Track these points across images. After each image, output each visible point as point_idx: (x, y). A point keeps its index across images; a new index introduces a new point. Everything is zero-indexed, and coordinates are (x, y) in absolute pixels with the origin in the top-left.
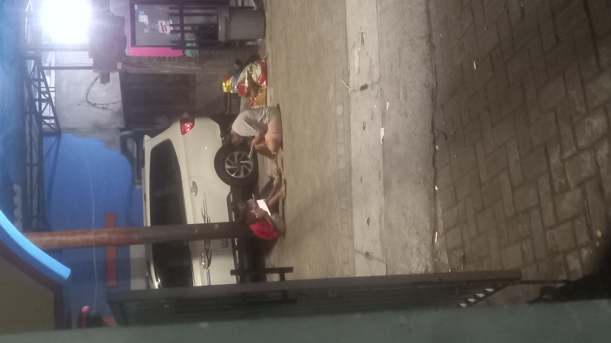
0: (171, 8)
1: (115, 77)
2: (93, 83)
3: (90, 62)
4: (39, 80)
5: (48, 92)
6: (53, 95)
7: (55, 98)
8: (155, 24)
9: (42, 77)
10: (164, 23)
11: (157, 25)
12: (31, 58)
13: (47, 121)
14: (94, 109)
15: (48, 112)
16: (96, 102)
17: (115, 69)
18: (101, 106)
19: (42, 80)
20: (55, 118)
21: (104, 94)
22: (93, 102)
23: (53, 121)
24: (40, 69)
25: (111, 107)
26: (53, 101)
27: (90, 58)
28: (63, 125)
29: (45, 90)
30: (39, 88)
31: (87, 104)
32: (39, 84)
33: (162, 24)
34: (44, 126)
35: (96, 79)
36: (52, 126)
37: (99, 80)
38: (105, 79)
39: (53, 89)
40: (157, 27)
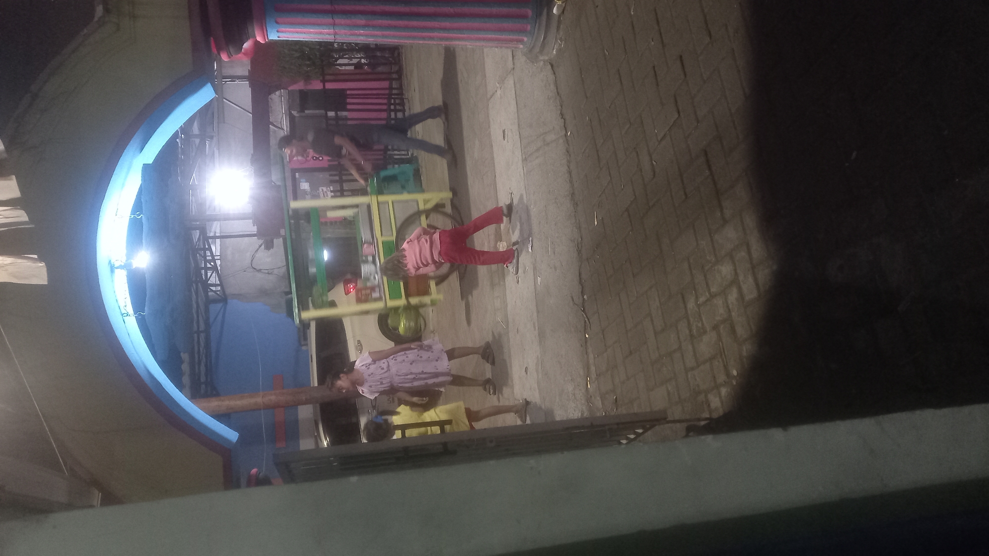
0: (331, 175)
1: (278, 242)
2: (258, 249)
3: (254, 230)
4: (205, 250)
5: (214, 260)
6: (218, 262)
7: (220, 265)
8: (316, 191)
9: (207, 247)
10: (325, 189)
11: (318, 191)
12: (196, 229)
13: (213, 288)
14: (259, 275)
15: (214, 279)
16: (261, 267)
17: (278, 235)
18: (267, 271)
19: (207, 249)
20: (221, 285)
21: (268, 260)
22: (258, 268)
23: (219, 288)
24: (206, 238)
25: (276, 271)
26: (219, 268)
27: (254, 226)
28: (229, 291)
29: (210, 258)
30: (205, 256)
31: (252, 270)
32: (205, 253)
33: (323, 190)
34: (210, 294)
35: (260, 246)
36: (218, 293)
37: (263, 247)
38: (269, 245)
39: (219, 257)
40: (319, 193)
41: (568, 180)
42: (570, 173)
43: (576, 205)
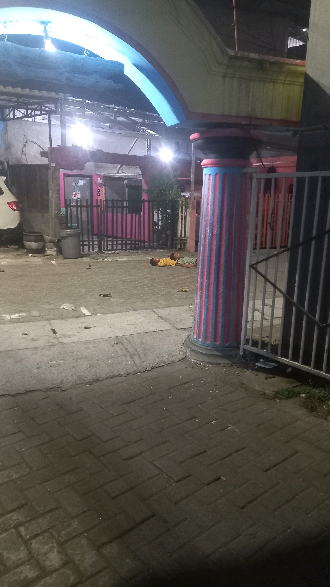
0: (87, 200)
1: (45, 161)
2: (40, 146)
3: (54, 145)
4: (41, 110)
5: (31, 116)
6: (30, 119)
7: (28, 121)
8: (78, 189)
9: (43, 112)
10: (79, 195)
11: (78, 191)
12: (56, 107)
13: (12, 113)
14: (21, 145)
15: (19, 114)
16: (27, 148)
17: (51, 161)
18: (24, 150)
19: (41, 112)
20: (14, 119)
21: (32, 153)
22: (27, 145)
23: (12, 117)
24: (50, 113)
25: (24, 157)
26: (26, 119)
27: (57, 146)
28: (9, 123)
29: (33, 114)
30: (36, 109)
31: (25, 141)
32: (38, 110)
34: (8, 110)
35: (42, 148)
36: (8, 116)
37: (41, 150)
38: (44, 154)
39: (33, 120)
40: (77, 191)
41: (108, 375)
42: (114, 376)
43: (90, 383)
